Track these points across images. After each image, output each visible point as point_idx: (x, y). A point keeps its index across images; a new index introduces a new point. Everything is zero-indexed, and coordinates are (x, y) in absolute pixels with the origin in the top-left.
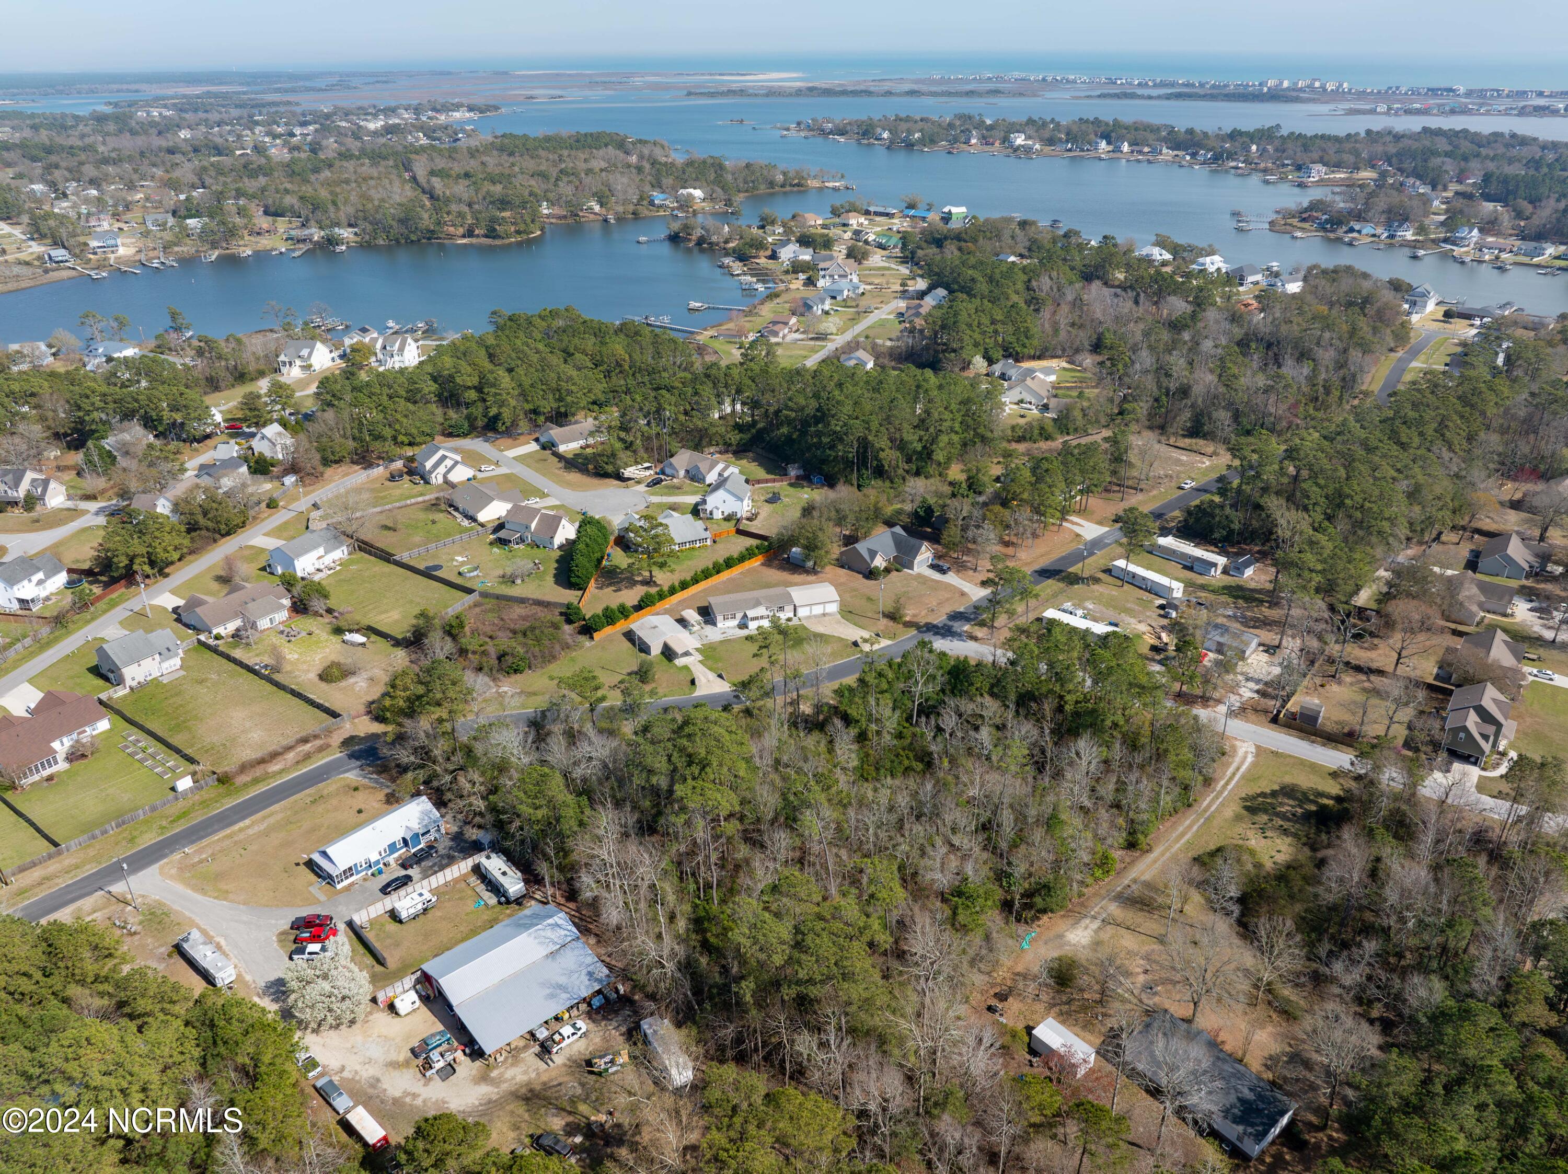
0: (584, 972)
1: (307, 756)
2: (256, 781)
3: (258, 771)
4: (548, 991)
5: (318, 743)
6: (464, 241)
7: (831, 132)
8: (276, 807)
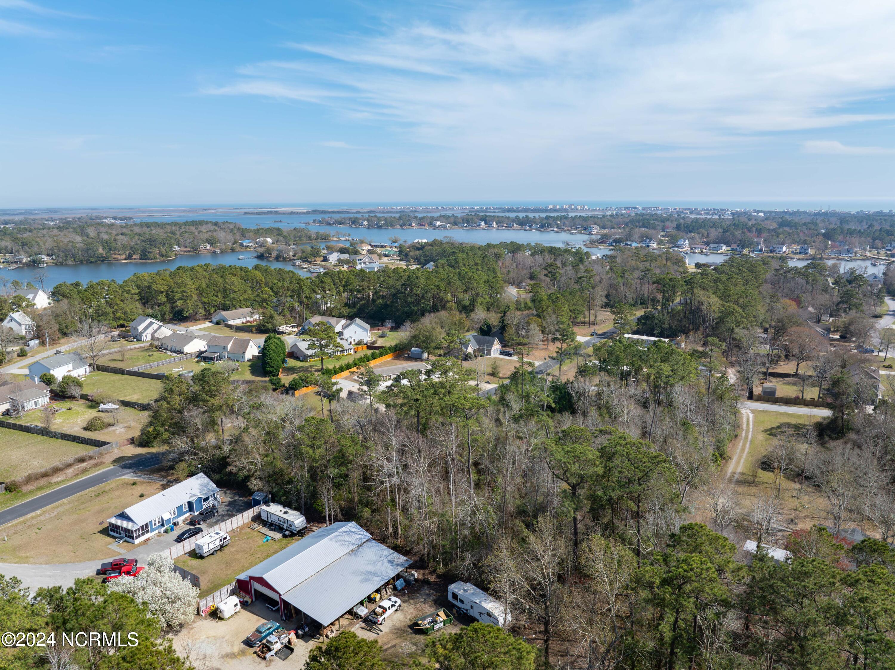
0: (386, 561)
1: (85, 470)
2: (40, 488)
3: (42, 482)
4: (363, 577)
5: (93, 462)
6: (126, 261)
7: (334, 223)
8: (65, 500)
